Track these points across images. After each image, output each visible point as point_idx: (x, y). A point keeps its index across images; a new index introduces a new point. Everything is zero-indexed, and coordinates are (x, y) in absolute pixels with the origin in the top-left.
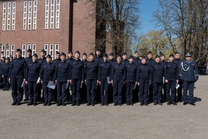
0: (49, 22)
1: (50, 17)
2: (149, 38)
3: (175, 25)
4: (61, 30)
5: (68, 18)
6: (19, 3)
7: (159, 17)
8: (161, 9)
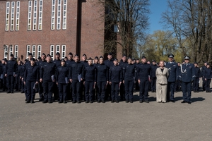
0: (56, 22)
1: (56, 18)
2: (155, 39)
3: (185, 27)
4: (69, 31)
5: (76, 18)
6: (23, 3)
7: (168, 19)
8: (170, 10)
